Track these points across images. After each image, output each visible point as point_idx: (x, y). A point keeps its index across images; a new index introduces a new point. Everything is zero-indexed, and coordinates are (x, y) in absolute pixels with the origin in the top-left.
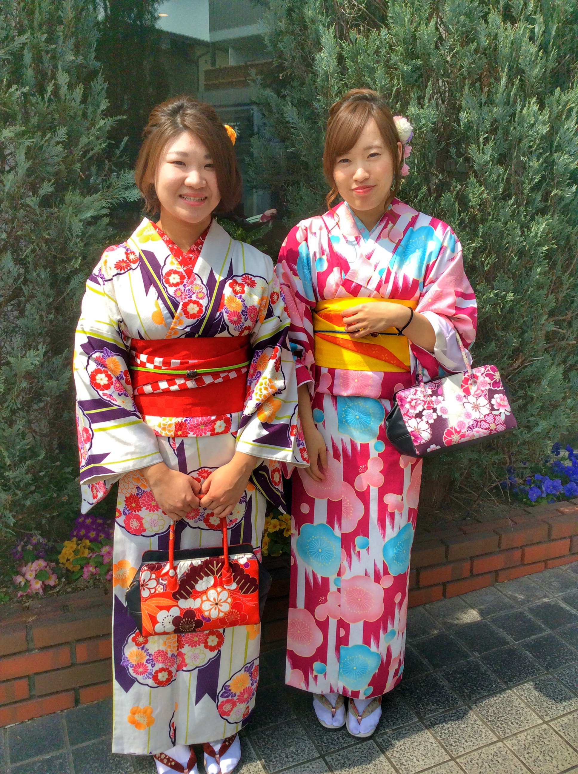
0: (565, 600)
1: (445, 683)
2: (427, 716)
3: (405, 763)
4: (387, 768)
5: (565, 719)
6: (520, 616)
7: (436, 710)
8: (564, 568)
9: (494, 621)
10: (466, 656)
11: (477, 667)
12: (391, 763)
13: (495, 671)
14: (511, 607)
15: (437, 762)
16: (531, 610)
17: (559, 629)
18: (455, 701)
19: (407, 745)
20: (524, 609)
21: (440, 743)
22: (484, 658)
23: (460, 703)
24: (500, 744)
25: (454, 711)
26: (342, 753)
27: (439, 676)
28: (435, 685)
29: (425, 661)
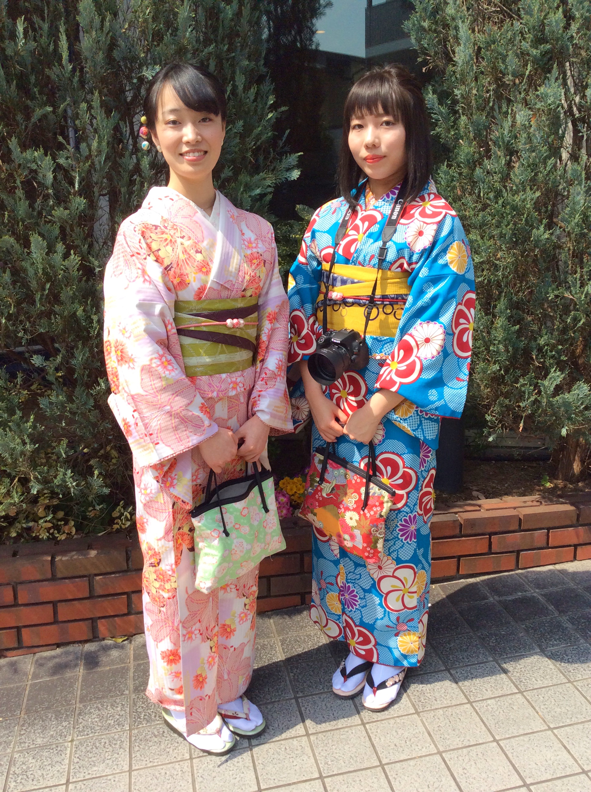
1: (569, 625)
2: (548, 649)
3: (524, 681)
4: (507, 683)
7: (557, 645)
12: (511, 680)
15: (555, 683)
18: (577, 639)
19: (528, 668)
21: (559, 669)
23: (582, 641)
25: (575, 647)
26: (465, 668)
27: (564, 620)
28: (559, 626)
29: (551, 607)
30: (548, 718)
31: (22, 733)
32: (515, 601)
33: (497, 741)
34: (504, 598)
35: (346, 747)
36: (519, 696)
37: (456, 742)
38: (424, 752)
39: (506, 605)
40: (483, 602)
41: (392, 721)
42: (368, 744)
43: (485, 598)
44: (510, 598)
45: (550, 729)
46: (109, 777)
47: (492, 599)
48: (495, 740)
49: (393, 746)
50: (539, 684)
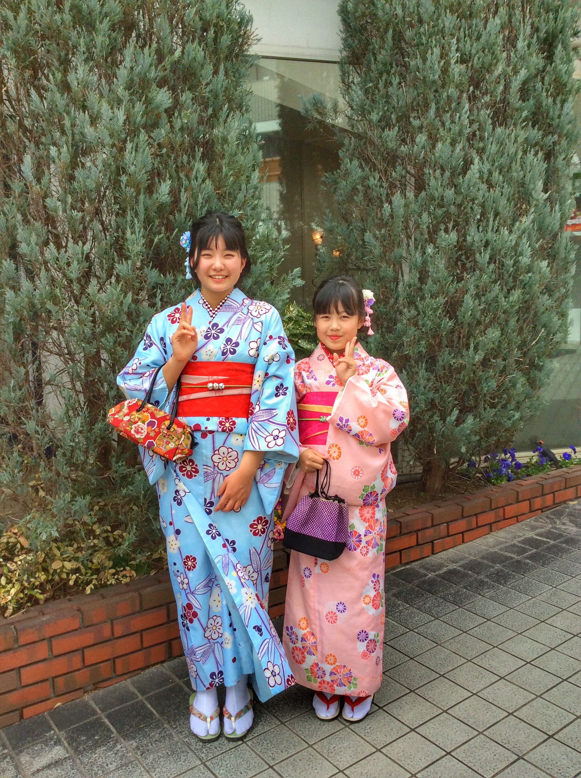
0: (537, 535)
2: (486, 595)
3: (486, 614)
5: (564, 584)
6: (514, 546)
7: (489, 592)
8: (529, 520)
9: (501, 549)
10: (493, 567)
11: (502, 571)
13: (513, 571)
14: (506, 542)
15: (503, 611)
16: (519, 542)
17: (540, 549)
18: (498, 586)
20: (515, 542)
22: (504, 566)
23: (501, 586)
24: (534, 599)
25: (500, 590)
27: (482, 577)
28: (482, 581)
29: (470, 572)
30: (514, 629)
31: (174, 726)
32: (445, 573)
33: (496, 647)
34: (437, 573)
35: (413, 673)
36: (489, 622)
37: (474, 653)
38: (460, 663)
39: (442, 576)
40: (427, 578)
41: (428, 653)
42: (424, 667)
43: (426, 575)
44: (441, 572)
45: (519, 634)
46: (272, 730)
47: (431, 575)
48: (494, 647)
49: (439, 665)
50: (495, 614)
